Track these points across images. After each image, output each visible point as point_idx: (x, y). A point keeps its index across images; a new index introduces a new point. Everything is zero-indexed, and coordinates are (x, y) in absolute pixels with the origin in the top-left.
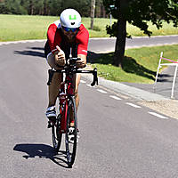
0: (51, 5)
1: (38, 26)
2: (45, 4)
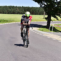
2: (32, 11)
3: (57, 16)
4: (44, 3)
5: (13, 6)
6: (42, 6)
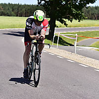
0: (29, 11)
1: (17, 22)
2: (25, 10)
3: (64, 20)
6: (41, 2)
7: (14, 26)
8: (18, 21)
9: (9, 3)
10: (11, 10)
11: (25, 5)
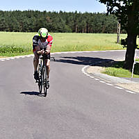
4: (117, 2)
5: (37, 12)
6: (112, 9)
7: (69, 48)
8: (76, 39)
9: (61, 12)
10: (64, 22)
11: (87, 13)
